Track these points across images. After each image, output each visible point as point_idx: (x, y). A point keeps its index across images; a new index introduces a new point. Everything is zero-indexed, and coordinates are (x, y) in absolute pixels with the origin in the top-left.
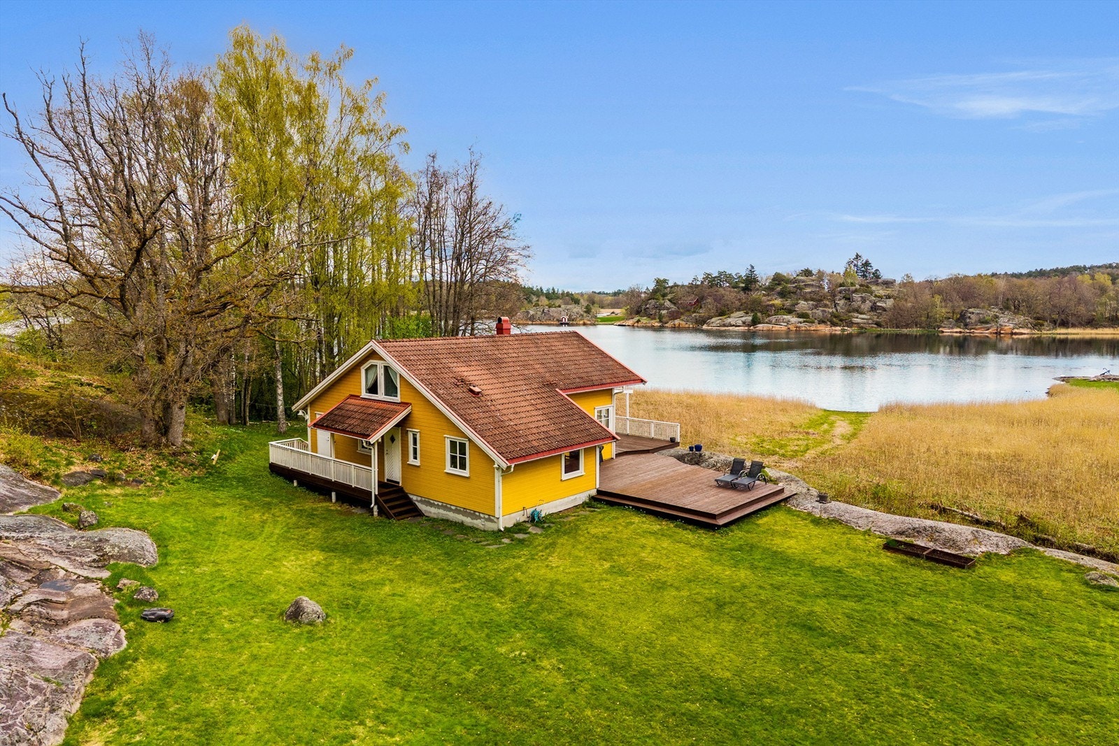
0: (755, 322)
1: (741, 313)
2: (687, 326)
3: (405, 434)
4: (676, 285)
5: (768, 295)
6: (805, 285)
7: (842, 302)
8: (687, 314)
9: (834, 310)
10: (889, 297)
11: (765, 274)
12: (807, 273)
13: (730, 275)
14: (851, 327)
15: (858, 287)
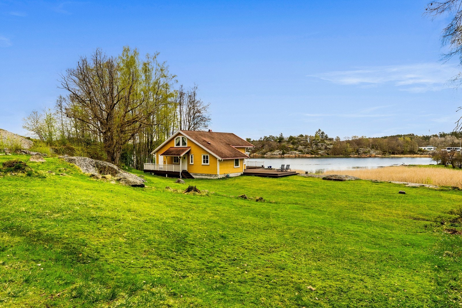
0: (283, 154)
1: (278, 150)
2: (259, 155)
3: (188, 156)
4: (254, 141)
5: (288, 144)
6: (301, 140)
7: (314, 146)
8: (258, 151)
9: (312, 149)
10: (331, 144)
11: (286, 136)
12: (302, 136)
13: (274, 137)
14: (318, 155)
15: (320, 141)
